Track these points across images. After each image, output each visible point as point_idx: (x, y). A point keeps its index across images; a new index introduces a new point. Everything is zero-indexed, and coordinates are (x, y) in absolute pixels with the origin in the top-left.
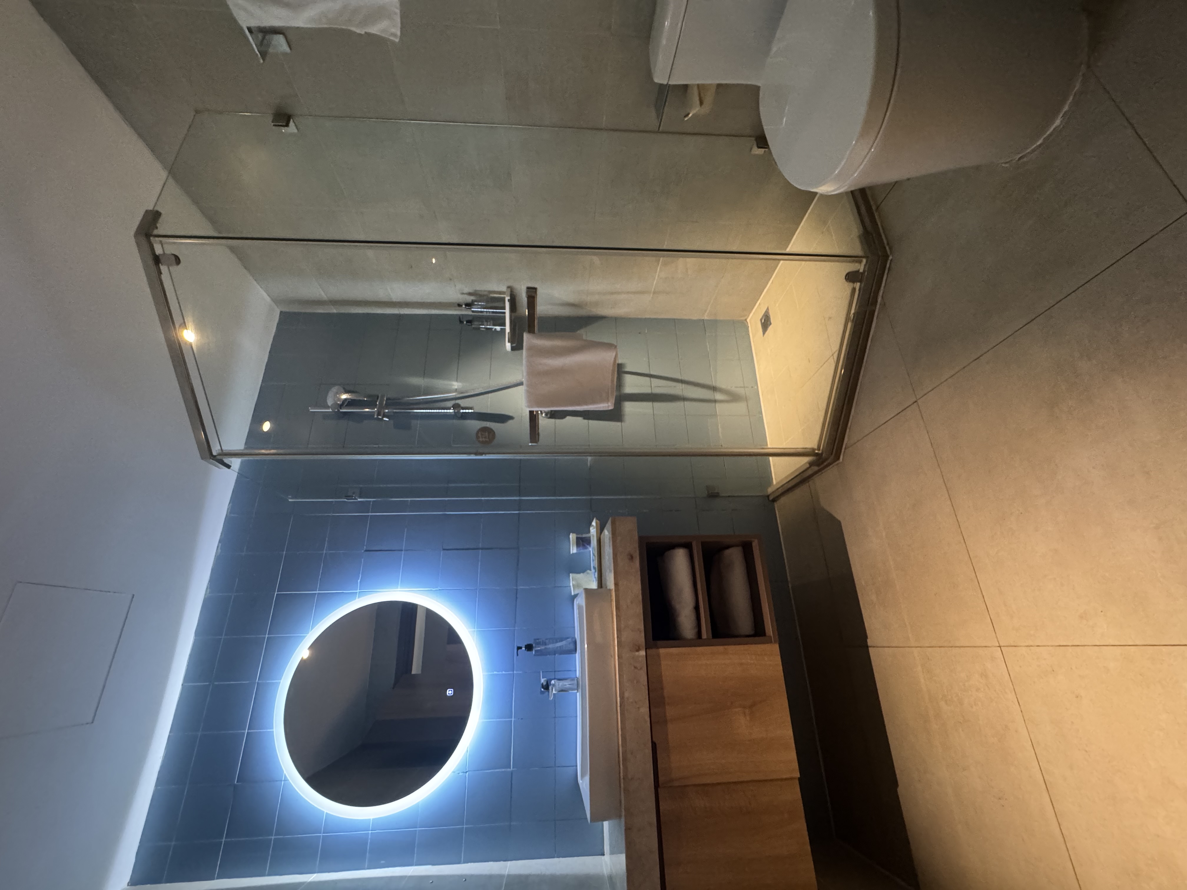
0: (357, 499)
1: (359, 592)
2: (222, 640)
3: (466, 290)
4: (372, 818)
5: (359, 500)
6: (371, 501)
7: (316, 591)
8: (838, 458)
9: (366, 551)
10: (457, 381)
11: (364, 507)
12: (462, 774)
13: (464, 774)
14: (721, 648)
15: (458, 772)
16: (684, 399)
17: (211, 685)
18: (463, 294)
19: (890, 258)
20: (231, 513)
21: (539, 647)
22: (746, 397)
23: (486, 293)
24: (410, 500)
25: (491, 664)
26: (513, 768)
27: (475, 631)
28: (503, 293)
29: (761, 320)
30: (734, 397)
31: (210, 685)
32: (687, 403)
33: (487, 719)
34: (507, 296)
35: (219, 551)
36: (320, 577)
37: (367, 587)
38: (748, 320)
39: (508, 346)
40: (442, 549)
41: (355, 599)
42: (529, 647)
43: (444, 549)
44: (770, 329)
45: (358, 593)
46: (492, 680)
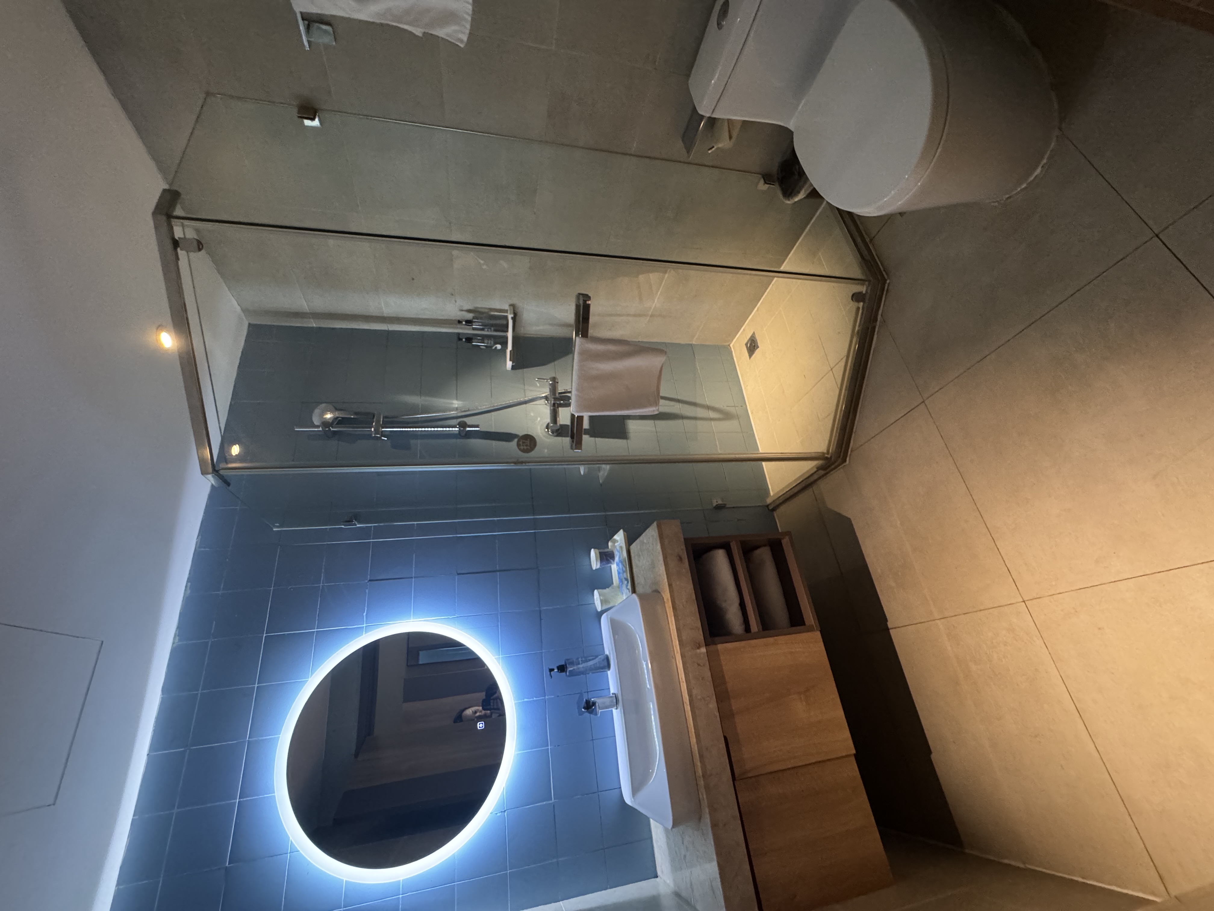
0: (356, 525)
1: (366, 626)
2: (199, 695)
3: (467, 307)
4: (401, 879)
5: (358, 526)
6: (372, 526)
7: (315, 629)
8: (845, 461)
9: (370, 580)
10: (457, 399)
11: (365, 533)
12: (500, 813)
13: (503, 813)
14: (771, 640)
15: (496, 813)
16: (682, 417)
17: (188, 751)
18: (462, 310)
19: (888, 281)
20: (200, 547)
21: (571, 667)
22: (738, 416)
23: (486, 311)
24: (417, 524)
25: (521, 690)
26: (554, 799)
27: (500, 657)
28: (506, 311)
29: (746, 344)
30: (727, 416)
31: (184, 751)
32: (685, 421)
33: (521, 751)
34: (510, 314)
35: (189, 592)
36: (318, 613)
37: (374, 621)
38: (731, 345)
39: (509, 364)
40: (456, 574)
41: (362, 635)
42: (562, 669)
43: (459, 574)
44: (757, 352)
45: (364, 628)
46: (523, 707)
